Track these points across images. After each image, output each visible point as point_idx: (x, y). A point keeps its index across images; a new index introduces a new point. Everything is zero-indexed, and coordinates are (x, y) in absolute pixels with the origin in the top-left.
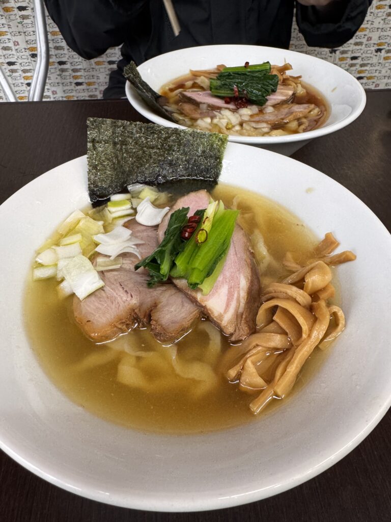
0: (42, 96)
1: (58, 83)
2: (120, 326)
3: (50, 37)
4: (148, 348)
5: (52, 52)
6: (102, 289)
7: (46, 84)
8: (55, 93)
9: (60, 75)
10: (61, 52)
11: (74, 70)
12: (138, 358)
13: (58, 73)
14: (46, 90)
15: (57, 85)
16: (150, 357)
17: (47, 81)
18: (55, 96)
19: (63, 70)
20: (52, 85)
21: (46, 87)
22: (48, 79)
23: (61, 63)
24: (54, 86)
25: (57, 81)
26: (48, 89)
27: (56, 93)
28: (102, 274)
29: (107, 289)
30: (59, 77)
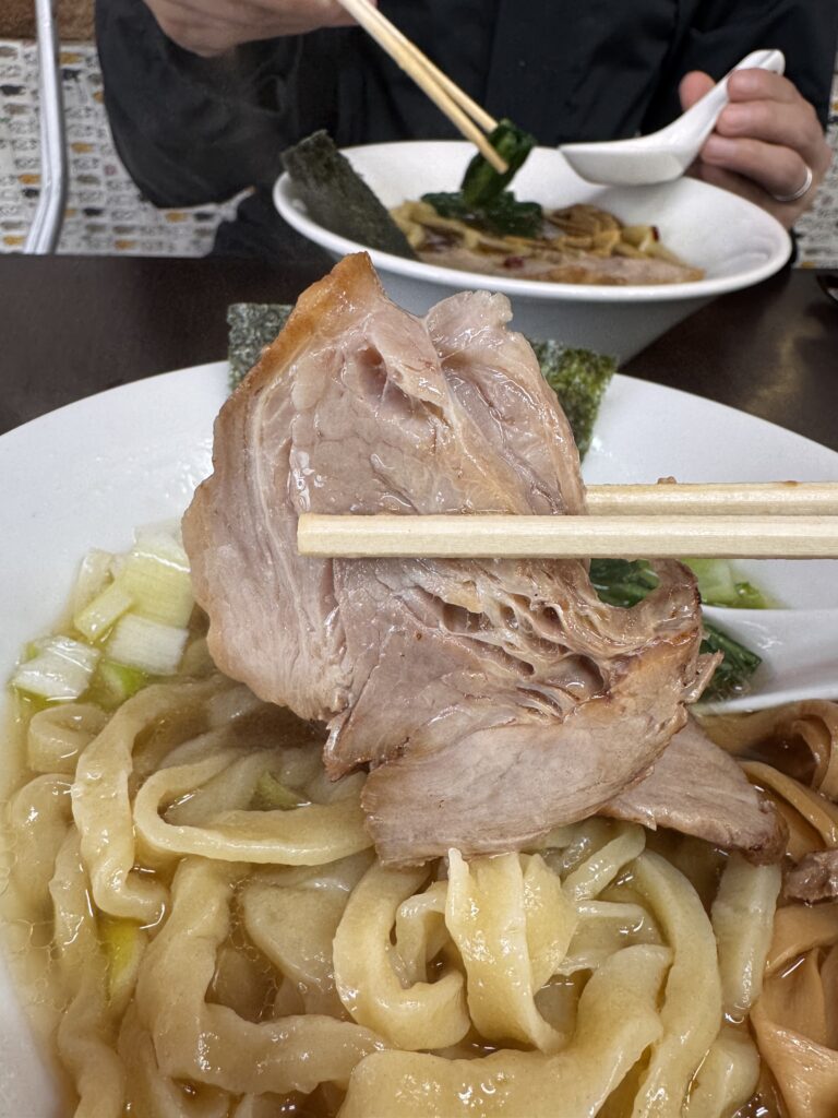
3: (71, 153)
5: (74, 187)
9: (86, 238)
10: (92, 188)
11: (120, 230)
13: (84, 232)
19: (94, 228)
23: (91, 212)
30: (84, 243)
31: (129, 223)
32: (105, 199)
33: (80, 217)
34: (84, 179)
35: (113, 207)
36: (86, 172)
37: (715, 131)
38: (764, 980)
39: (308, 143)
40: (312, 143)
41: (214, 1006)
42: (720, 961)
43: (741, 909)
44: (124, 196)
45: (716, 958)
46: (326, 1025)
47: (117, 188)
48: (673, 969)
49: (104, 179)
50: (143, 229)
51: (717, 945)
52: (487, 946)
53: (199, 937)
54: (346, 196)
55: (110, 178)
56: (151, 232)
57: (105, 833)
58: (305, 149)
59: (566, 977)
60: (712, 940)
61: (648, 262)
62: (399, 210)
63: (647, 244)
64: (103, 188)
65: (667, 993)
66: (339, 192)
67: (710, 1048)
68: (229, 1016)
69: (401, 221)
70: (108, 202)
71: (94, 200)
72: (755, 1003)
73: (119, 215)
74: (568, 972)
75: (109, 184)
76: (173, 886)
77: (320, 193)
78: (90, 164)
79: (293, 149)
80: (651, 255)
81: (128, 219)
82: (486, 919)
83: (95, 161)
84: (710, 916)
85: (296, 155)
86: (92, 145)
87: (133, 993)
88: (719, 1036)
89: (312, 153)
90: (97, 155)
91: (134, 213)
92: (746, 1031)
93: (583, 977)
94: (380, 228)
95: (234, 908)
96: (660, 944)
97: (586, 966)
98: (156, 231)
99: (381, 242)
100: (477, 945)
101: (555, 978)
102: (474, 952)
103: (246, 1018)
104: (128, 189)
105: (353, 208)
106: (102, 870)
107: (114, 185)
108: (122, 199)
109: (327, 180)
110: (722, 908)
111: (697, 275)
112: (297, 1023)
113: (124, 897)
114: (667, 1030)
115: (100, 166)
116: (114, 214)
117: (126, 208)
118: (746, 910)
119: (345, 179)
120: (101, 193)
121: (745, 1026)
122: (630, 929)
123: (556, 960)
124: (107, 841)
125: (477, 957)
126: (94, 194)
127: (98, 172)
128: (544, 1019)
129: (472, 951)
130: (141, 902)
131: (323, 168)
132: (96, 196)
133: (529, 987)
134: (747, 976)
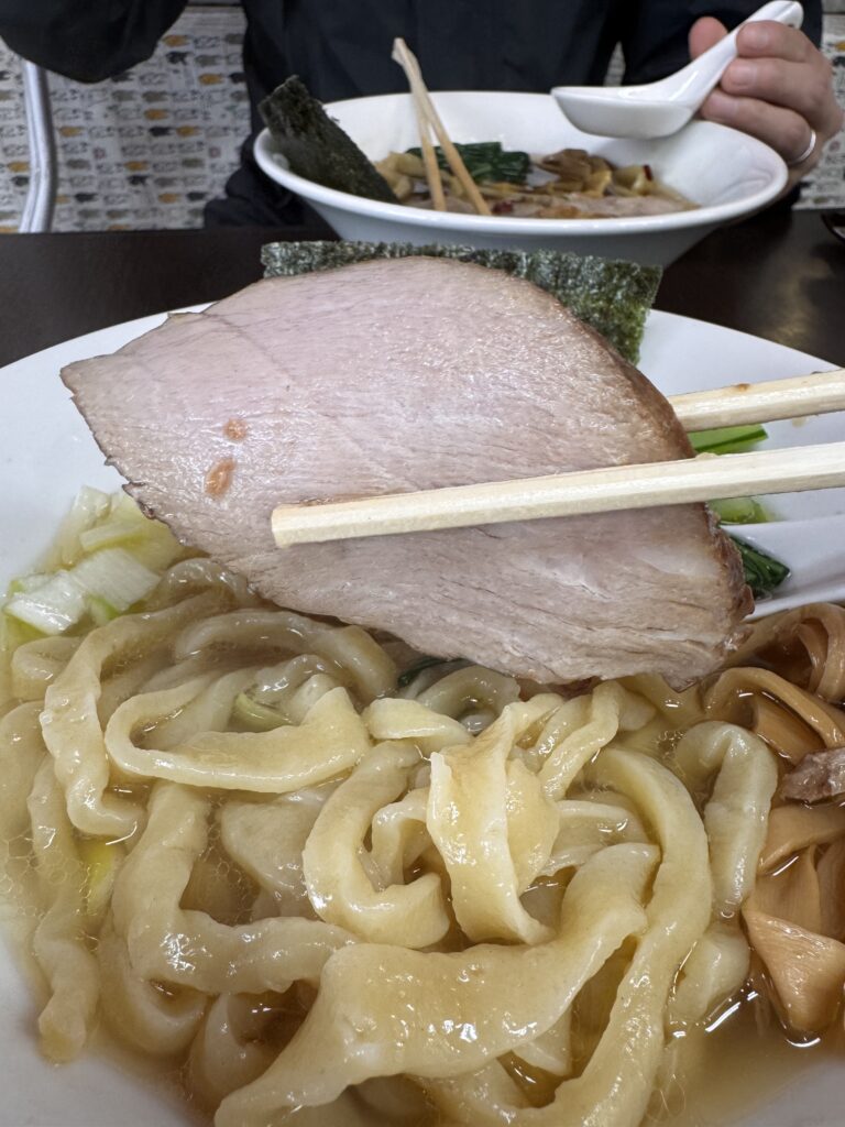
31: (122, 206)
32: (96, 183)
33: (73, 202)
34: (73, 164)
35: (104, 191)
36: (76, 157)
37: (719, 86)
38: (758, 877)
39: (282, 89)
40: (286, 90)
41: (189, 912)
42: (711, 859)
43: (735, 809)
44: (115, 179)
45: (707, 855)
46: (299, 925)
47: (108, 171)
48: (661, 866)
49: (93, 163)
50: (136, 212)
51: (709, 844)
52: (467, 849)
53: (175, 848)
54: (325, 142)
55: (101, 162)
56: (144, 215)
57: (77, 754)
58: (280, 97)
59: (549, 878)
60: (703, 837)
61: (640, 199)
62: (385, 162)
63: (639, 183)
64: (93, 172)
65: (655, 888)
66: (317, 139)
67: (699, 941)
68: (204, 920)
69: (386, 172)
70: (99, 187)
71: (84, 185)
72: (746, 899)
73: (111, 199)
74: (551, 873)
75: (99, 167)
76: (149, 804)
77: (298, 143)
78: (80, 148)
79: (269, 98)
80: (645, 193)
81: (120, 203)
82: (467, 823)
83: (85, 144)
84: (703, 817)
85: (273, 105)
86: (80, 128)
87: (109, 904)
88: (709, 929)
89: (286, 101)
90: (86, 139)
91: (127, 196)
92: (739, 926)
93: (567, 875)
94: (360, 175)
95: (212, 823)
96: (645, 842)
97: (569, 863)
98: (151, 213)
99: (363, 189)
100: (459, 849)
101: (541, 879)
102: (455, 856)
103: (221, 921)
104: (119, 171)
105: (333, 155)
106: (77, 788)
107: (104, 169)
108: (114, 183)
109: (304, 128)
110: (715, 809)
111: (690, 206)
112: (272, 925)
113: (99, 814)
114: (651, 923)
115: (89, 149)
116: (106, 198)
117: (118, 191)
118: (740, 809)
119: (322, 126)
120: (91, 177)
121: (737, 922)
122: (614, 829)
123: (541, 862)
124: (77, 761)
125: (459, 860)
126: (84, 178)
127: (88, 156)
128: (531, 916)
129: (454, 855)
130: (117, 819)
131: (300, 116)
132: (87, 181)
133: (512, 886)
134: (739, 872)
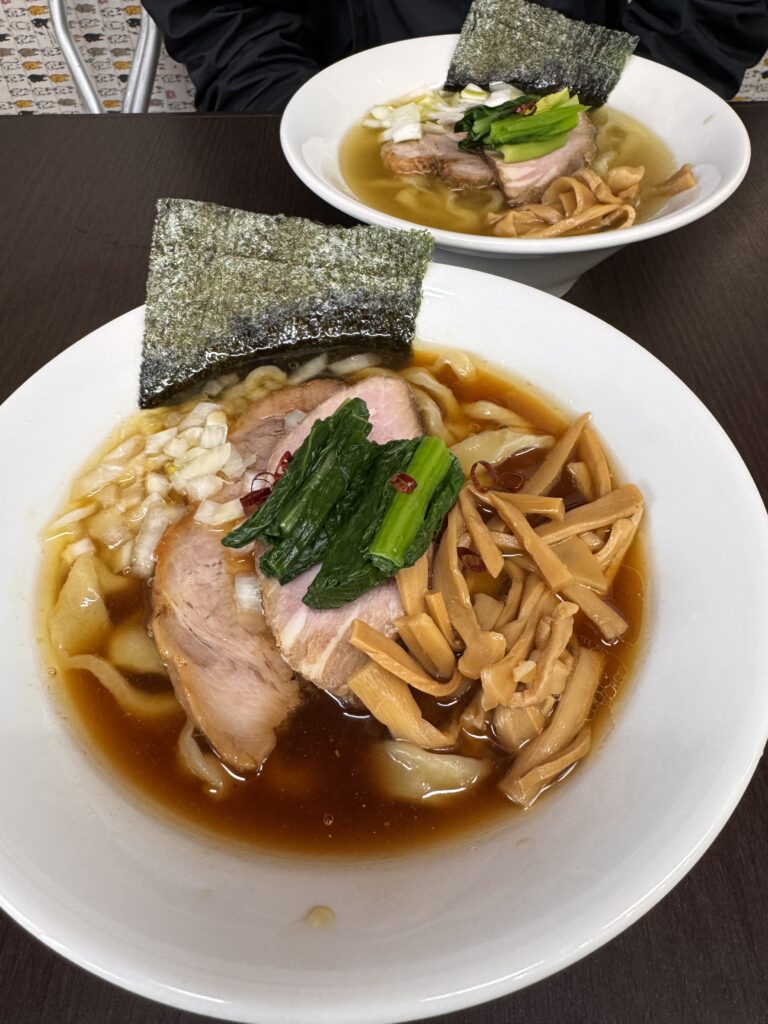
0: (148, 101)
1: (177, 76)
2: (417, 164)
4: (433, 188)
6: (417, 140)
7: (157, 78)
8: (171, 94)
12: (420, 193)
14: (155, 90)
15: (175, 79)
16: (431, 196)
17: (158, 72)
18: (171, 101)
20: (166, 79)
21: (156, 84)
22: (159, 67)
24: (169, 81)
25: (176, 72)
26: (159, 88)
27: (174, 95)
28: (425, 133)
29: (422, 142)
